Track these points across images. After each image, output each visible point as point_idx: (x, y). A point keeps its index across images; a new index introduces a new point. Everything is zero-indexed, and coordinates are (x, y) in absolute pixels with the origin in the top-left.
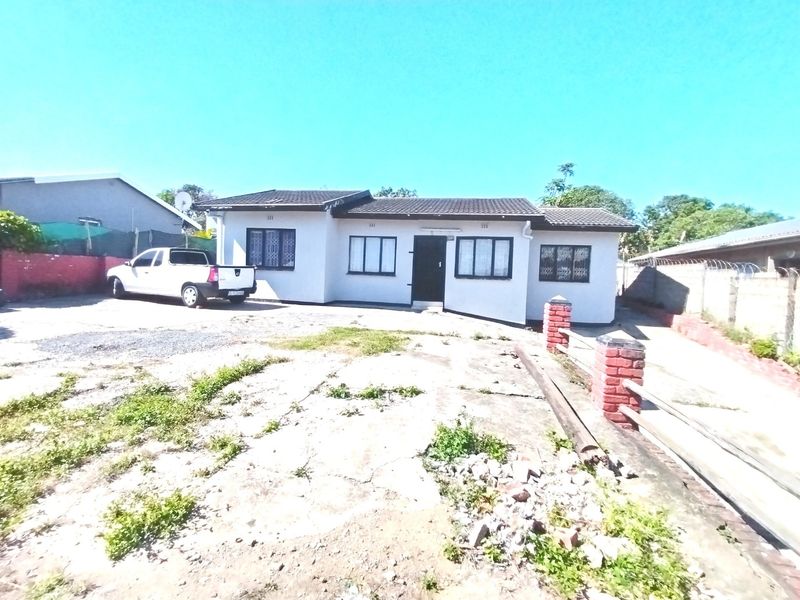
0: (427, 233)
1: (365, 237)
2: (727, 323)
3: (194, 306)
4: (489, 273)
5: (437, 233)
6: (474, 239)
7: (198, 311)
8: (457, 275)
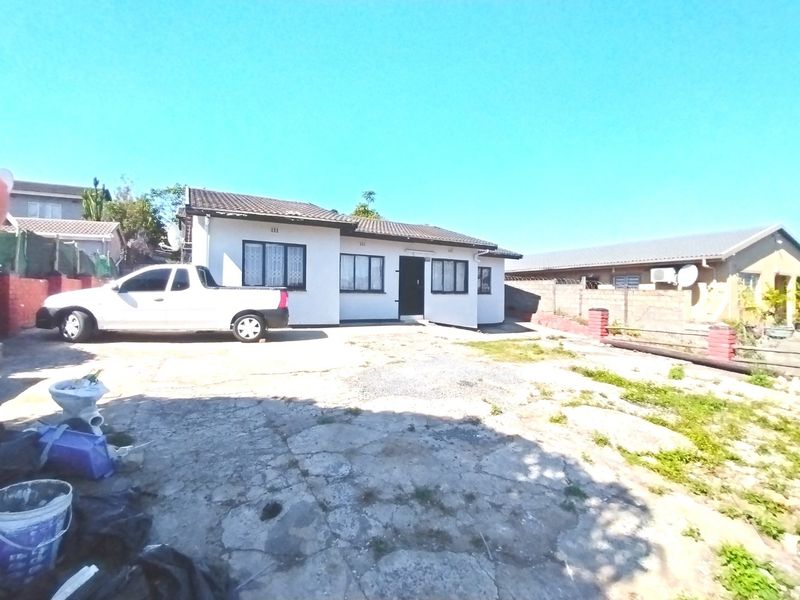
0: (409, 254)
1: (355, 255)
2: (578, 316)
3: (256, 340)
4: (452, 289)
5: (418, 254)
6: (442, 260)
7: (262, 344)
8: (433, 292)
